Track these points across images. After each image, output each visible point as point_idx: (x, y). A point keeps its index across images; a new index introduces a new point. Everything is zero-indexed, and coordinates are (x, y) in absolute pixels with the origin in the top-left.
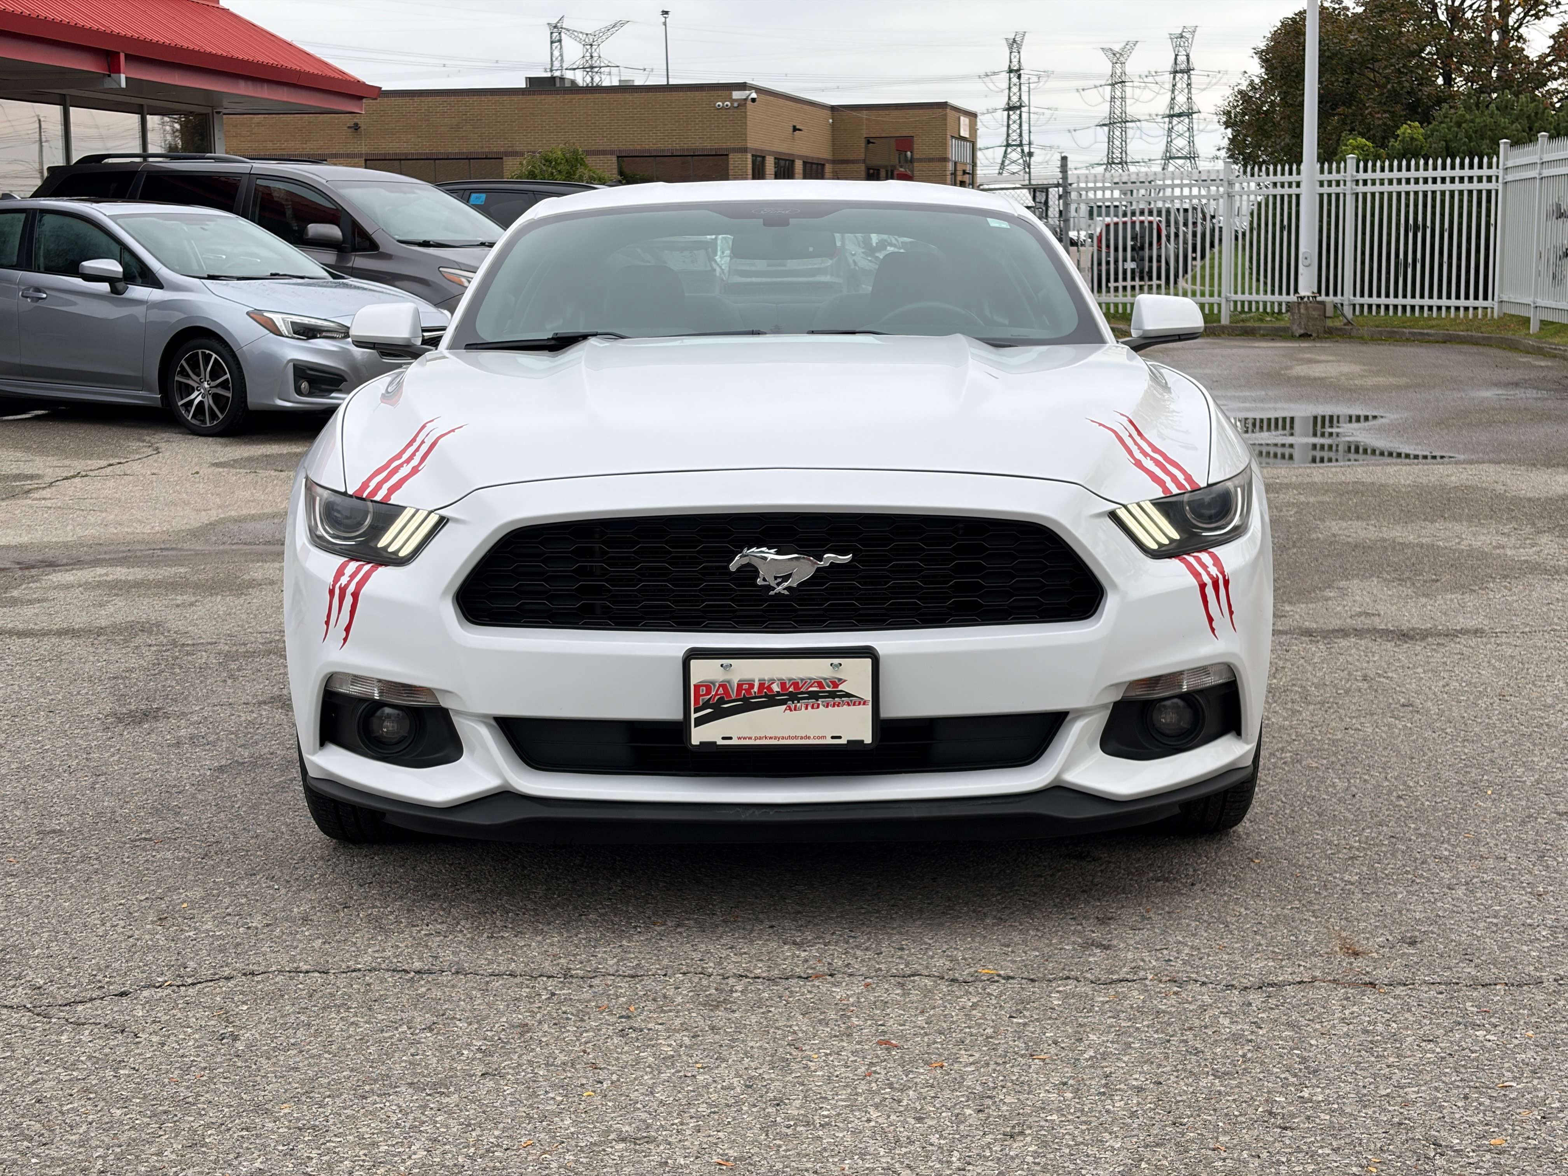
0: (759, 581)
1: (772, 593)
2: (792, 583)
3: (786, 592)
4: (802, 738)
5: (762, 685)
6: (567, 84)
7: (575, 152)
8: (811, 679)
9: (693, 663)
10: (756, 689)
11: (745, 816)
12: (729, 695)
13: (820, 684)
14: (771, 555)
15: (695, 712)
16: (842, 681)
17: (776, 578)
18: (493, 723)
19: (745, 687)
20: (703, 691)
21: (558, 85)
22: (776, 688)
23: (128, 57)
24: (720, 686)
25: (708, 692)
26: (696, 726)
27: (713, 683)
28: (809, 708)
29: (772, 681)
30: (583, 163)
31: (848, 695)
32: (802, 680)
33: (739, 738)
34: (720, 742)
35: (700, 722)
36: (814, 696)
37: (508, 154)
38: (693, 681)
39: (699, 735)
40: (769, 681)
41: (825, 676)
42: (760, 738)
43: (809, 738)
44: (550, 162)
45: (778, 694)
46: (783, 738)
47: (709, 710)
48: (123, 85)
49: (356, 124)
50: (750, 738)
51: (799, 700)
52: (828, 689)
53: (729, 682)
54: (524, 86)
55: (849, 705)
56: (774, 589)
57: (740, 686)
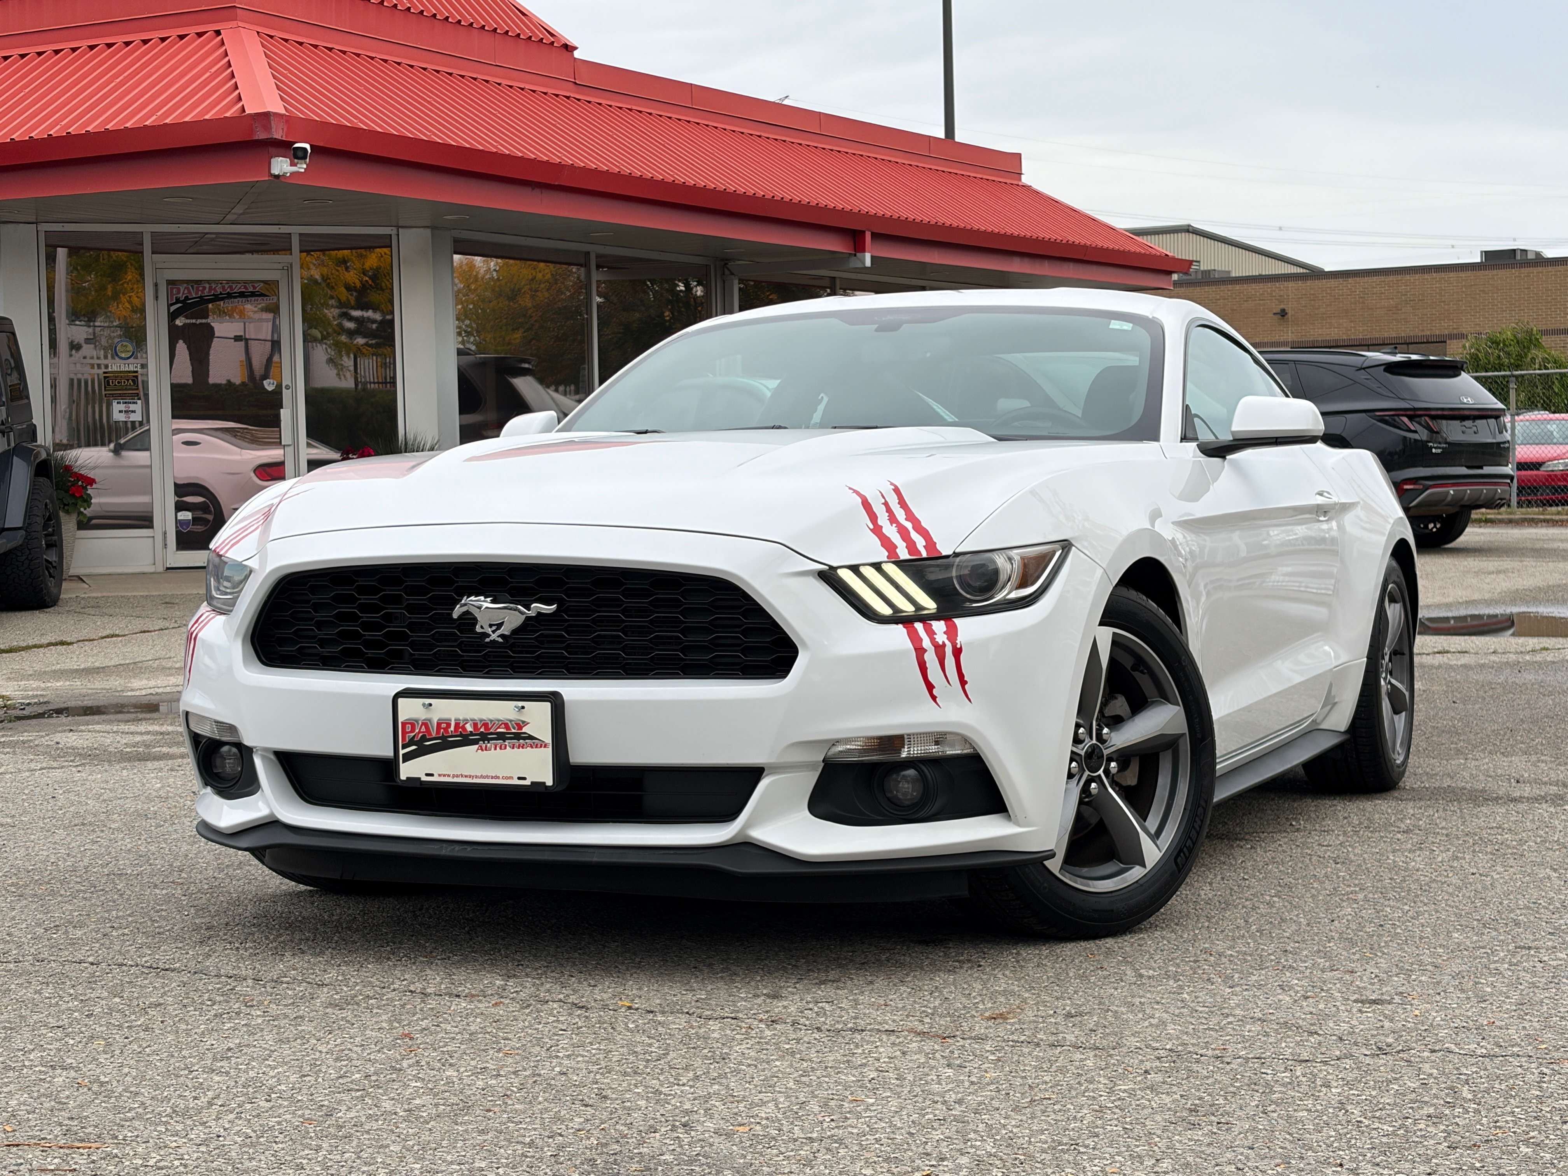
0: (478, 629)
1: (487, 640)
2: (505, 630)
3: (500, 640)
4: (492, 778)
5: (457, 725)
6: (1531, 256)
7: (1530, 332)
8: (499, 720)
9: (400, 701)
10: (452, 728)
11: (445, 851)
12: (430, 734)
13: (507, 726)
14: (486, 603)
15: (403, 748)
16: (525, 723)
17: (491, 626)
18: (272, 757)
19: (444, 725)
20: (408, 728)
21: (1518, 257)
22: (469, 728)
23: (875, 236)
24: (423, 724)
25: (413, 730)
26: (403, 762)
27: (417, 721)
28: (498, 748)
29: (466, 721)
30: (1538, 345)
31: (531, 737)
32: (491, 721)
33: (440, 775)
34: (425, 778)
35: (408, 757)
36: (502, 737)
37: (1452, 337)
38: (401, 719)
39: (408, 770)
40: (463, 720)
41: (511, 718)
42: (457, 776)
43: (498, 778)
44: (1498, 344)
45: (471, 734)
46: (477, 777)
47: (414, 747)
48: (868, 263)
49: (1283, 310)
50: (449, 776)
51: (489, 740)
52: (513, 731)
53: (430, 720)
54: (1479, 260)
55: (532, 747)
56: (489, 636)
57: (439, 724)
